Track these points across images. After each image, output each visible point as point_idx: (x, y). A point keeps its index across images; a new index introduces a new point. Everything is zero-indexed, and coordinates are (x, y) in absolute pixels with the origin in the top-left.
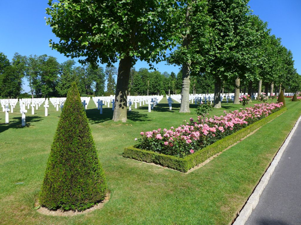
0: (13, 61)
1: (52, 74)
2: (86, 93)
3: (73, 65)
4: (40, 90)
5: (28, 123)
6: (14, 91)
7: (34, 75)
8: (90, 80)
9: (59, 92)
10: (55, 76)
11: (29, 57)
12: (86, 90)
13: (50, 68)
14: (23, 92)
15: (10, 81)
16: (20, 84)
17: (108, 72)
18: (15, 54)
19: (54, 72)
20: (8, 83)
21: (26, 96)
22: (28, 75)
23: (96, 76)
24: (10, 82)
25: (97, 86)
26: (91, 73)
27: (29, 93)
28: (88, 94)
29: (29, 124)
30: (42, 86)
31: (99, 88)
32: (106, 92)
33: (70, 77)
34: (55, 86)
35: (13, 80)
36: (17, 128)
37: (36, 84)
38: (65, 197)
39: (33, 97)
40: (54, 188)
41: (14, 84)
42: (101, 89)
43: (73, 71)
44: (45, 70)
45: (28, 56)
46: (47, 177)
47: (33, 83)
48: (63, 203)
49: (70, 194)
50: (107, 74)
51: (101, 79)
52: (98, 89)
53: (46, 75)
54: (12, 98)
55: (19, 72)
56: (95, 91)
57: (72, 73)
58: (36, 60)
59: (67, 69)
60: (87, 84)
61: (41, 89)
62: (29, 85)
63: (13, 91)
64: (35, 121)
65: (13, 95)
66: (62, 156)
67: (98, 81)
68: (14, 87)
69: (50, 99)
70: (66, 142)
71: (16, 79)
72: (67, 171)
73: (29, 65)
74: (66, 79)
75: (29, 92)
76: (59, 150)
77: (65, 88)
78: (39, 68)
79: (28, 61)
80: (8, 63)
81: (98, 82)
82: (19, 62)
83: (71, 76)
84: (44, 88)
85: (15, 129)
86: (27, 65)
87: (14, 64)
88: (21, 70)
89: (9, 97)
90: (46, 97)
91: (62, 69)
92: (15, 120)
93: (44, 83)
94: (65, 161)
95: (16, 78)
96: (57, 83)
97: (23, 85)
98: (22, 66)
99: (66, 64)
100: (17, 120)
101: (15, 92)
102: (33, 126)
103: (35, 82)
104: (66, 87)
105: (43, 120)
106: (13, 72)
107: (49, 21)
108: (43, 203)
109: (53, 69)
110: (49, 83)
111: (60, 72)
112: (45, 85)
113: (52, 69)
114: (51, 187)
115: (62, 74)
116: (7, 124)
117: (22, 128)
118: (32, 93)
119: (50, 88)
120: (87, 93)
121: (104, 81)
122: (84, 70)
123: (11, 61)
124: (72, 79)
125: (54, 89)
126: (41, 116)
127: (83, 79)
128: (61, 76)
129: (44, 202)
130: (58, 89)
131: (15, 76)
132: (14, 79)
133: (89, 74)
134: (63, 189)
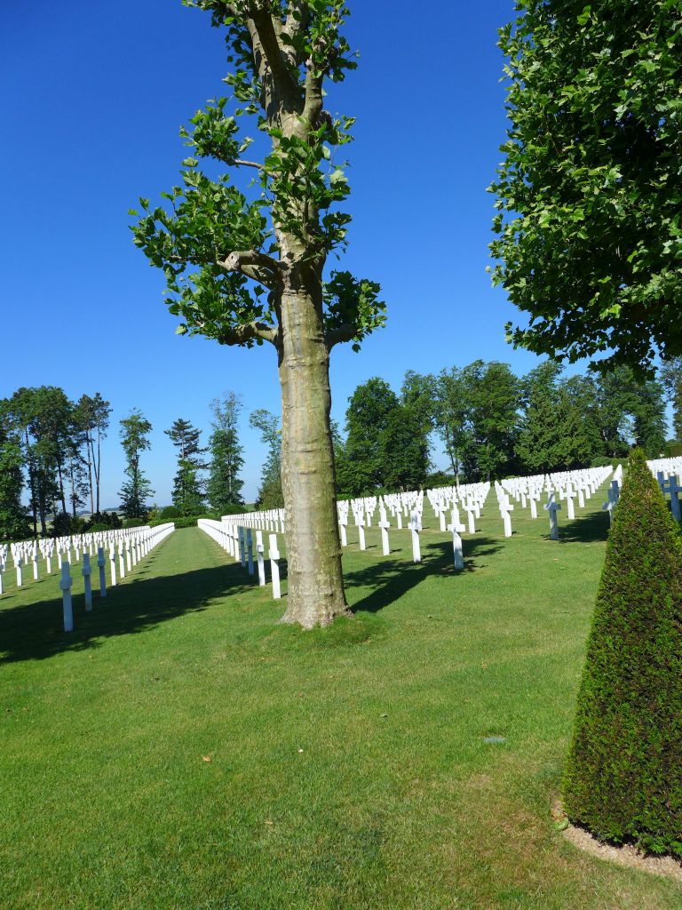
0: (402, 394)
1: (502, 410)
2: (607, 455)
3: (558, 377)
4: (473, 460)
5: (467, 559)
6: (413, 470)
7: (455, 423)
8: (615, 412)
9: (525, 460)
10: (511, 415)
11: (440, 375)
12: (606, 446)
13: (496, 396)
14: (431, 471)
15: (401, 446)
16: (423, 450)
17: (672, 376)
18: (407, 376)
19: (507, 403)
20: (398, 451)
21: (441, 480)
22: (440, 424)
23: (631, 395)
24: (402, 450)
25: (642, 429)
26: (614, 388)
27: (447, 473)
28: (612, 456)
29: (471, 562)
30: (480, 448)
31: (646, 435)
32: (673, 441)
33: (552, 412)
34: (512, 443)
35: (407, 442)
36: (445, 574)
37: (462, 445)
38: (650, 810)
39: (458, 483)
40: (612, 775)
41: (410, 453)
42: (652, 434)
43: (560, 393)
44: (483, 402)
45: (437, 374)
46: (583, 737)
47: (455, 444)
48: (645, 828)
49: (663, 804)
50: (668, 383)
51: (650, 401)
52: (642, 435)
53: (486, 417)
54: (410, 490)
55: (420, 420)
56: (635, 442)
57: (556, 400)
58: (457, 379)
59: (542, 390)
60: (605, 424)
61: (476, 459)
62: (446, 450)
63: (409, 471)
64: (484, 553)
65: (410, 483)
66: (628, 679)
67: (640, 410)
68: (413, 461)
69: (503, 481)
70: (634, 634)
71: (414, 439)
72: (648, 727)
73: (441, 396)
74: (540, 420)
75: (448, 470)
76: (616, 659)
77: (542, 447)
78: (467, 402)
79: (438, 387)
80: (393, 401)
81: (643, 414)
82: (417, 395)
83: (556, 409)
84: (484, 453)
85: (440, 578)
86: (437, 399)
87: (406, 401)
88: (424, 412)
89: (402, 488)
90: (492, 479)
91: (526, 393)
92: (432, 551)
93: (482, 440)
94: (640, 695)
95: (414, 436)
96: (519, 434)
97: (432, 452)
98: (426, 401)
99: (538, 375)
100: (438, 552)
101: (415, 472)
102: (483, 569)
103: (458, 442)
104: (543, 444)
105: (502, 550)
106: (407, 423)
107: (499, 275)
108: (578, 815)
109: (503, 398)
110: (496, 436)
111: (521, 403)
112: (486, 444)
113: (500, 399)
114: (601, 770)
115: (528, 406)
116: (418, 563)
117: (458, 574)
118: (456, 472)
119: (499, 451)
120: (609, 453)
121: (661, 407)
122: (592, 383)
123: (399, 394)
124: (558, 417)
125: (511, 454)
126: (493, 536)
127: (593, 411)
128: (527, 412)
129: (584, 814)
130: (520, 450)
131: (411, 432)
132: (411, 439)
133: (610, 394)
134: (641, 784)
